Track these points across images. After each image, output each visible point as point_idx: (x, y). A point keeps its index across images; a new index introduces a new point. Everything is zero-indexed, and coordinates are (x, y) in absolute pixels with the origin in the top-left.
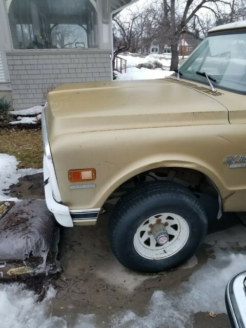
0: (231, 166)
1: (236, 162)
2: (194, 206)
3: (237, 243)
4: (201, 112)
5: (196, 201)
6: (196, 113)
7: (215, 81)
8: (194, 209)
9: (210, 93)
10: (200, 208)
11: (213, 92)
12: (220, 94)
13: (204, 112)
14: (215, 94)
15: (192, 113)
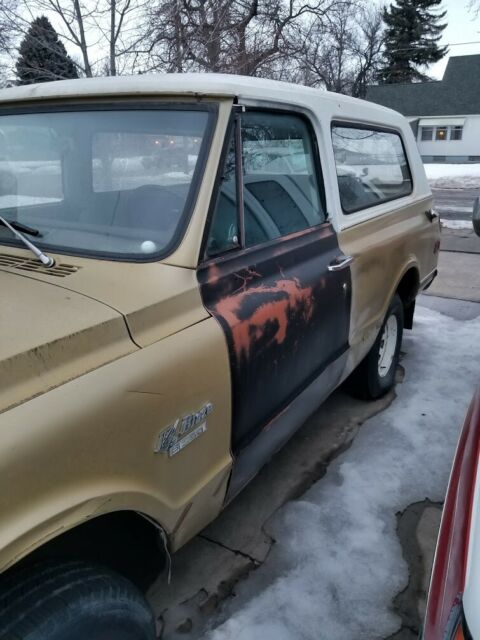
0: (174, 450)
1: (179, 435)
2: (114, 607)
3: (203, 590)
4: (56, 341)
5: (114, 588)
6: (41, 347)
7: (35, 234)
8: (117, 611)
9: (40, 269)
10: (128, 596)
11: (46, 266)
12: (69, 269)
13: (64, 339)
14: (53, 270)
15: (29, 352)
